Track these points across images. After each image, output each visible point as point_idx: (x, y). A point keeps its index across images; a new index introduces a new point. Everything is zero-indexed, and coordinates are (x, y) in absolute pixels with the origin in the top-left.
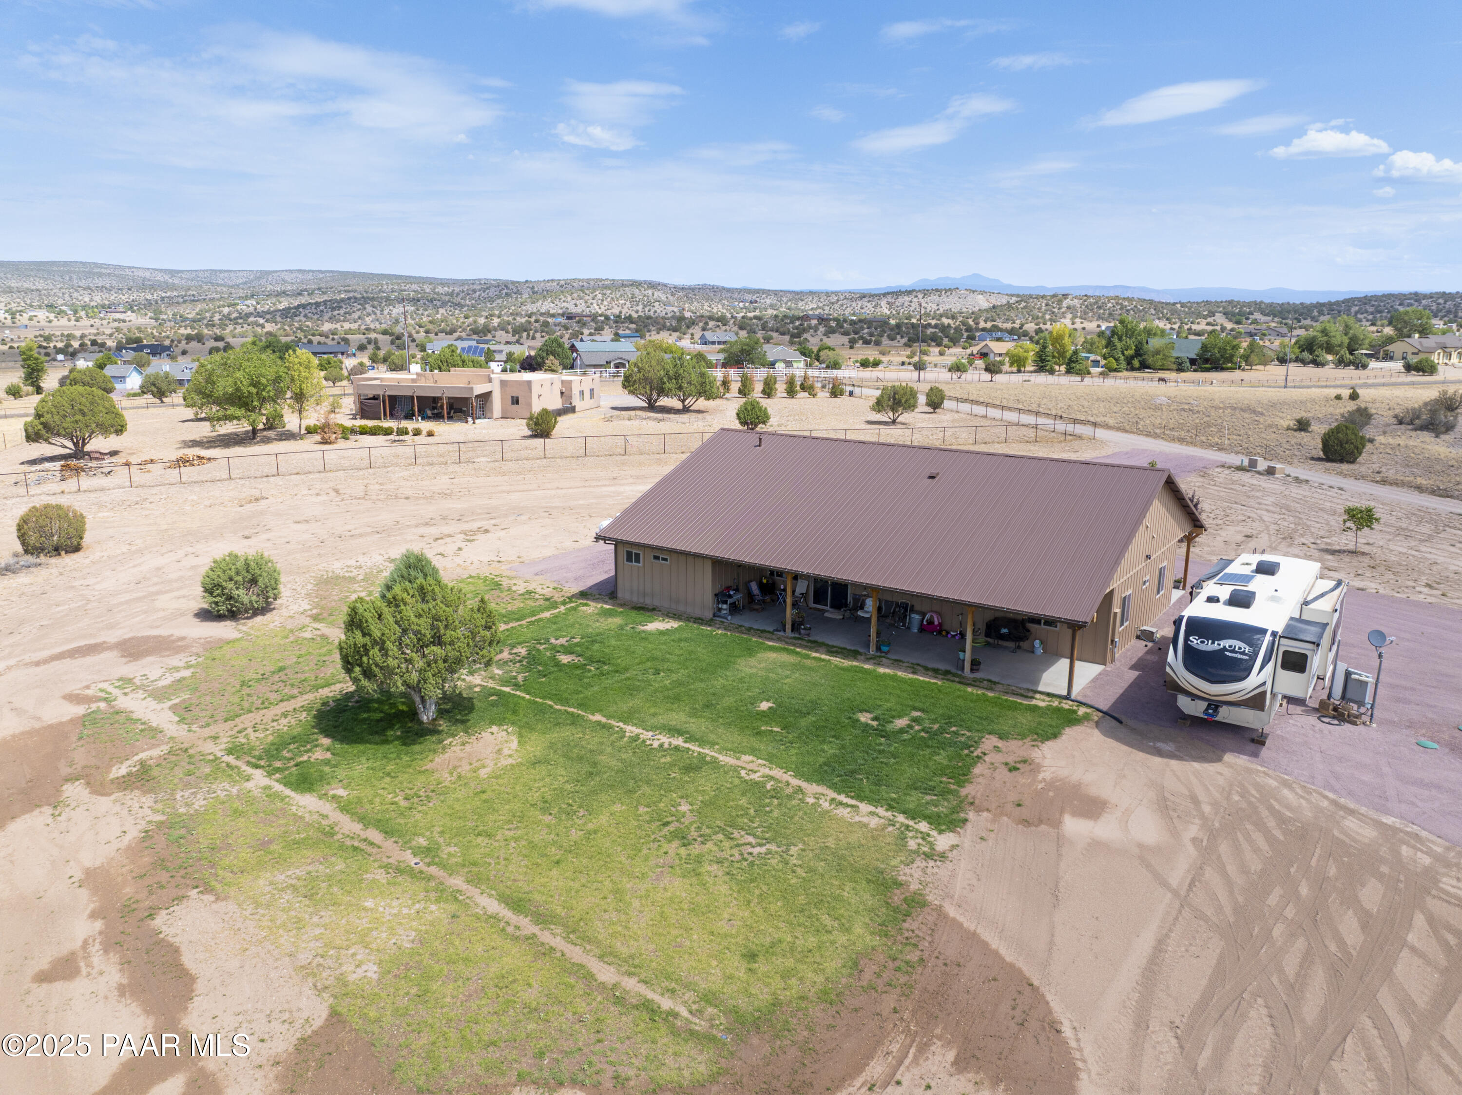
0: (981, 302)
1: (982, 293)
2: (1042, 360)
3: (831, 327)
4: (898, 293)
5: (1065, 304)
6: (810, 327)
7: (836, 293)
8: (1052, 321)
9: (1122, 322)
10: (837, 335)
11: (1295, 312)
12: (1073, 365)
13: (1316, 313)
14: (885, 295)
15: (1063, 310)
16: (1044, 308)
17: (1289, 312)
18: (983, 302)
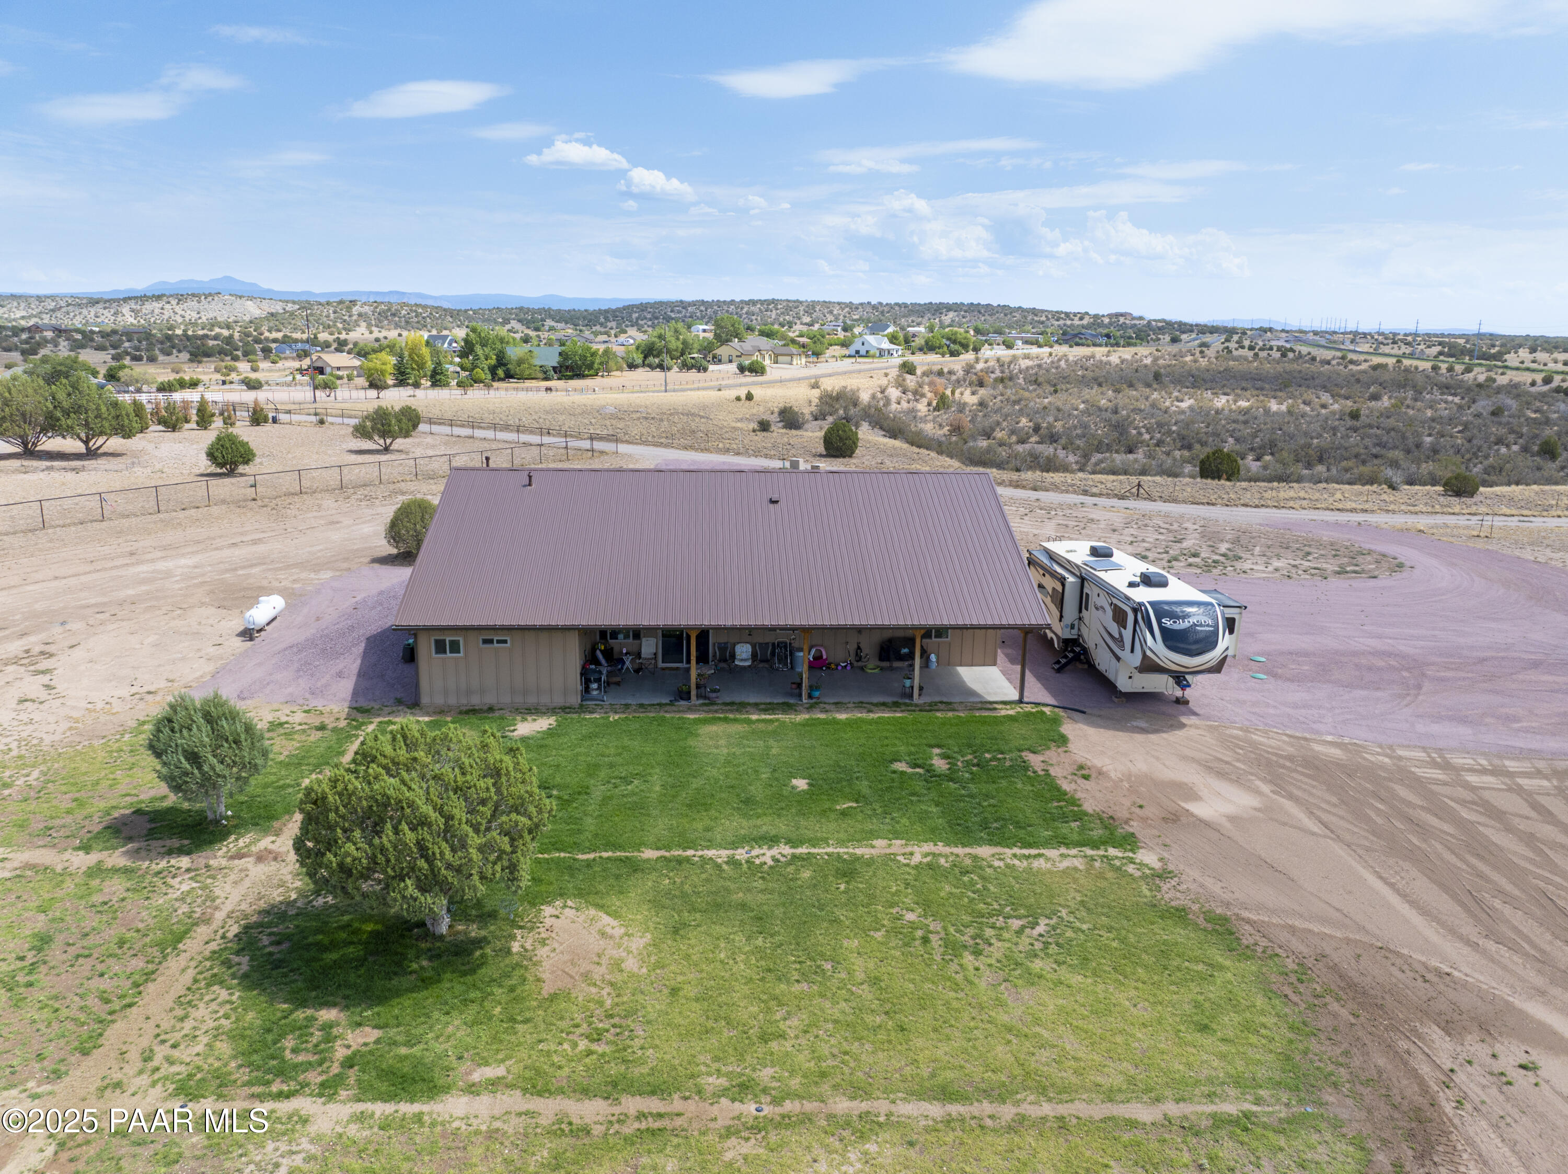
0: (252, 309)
1: (251, 298)
2: (402, 373)
3: (75, 340)
4: (143, 298)
5: (356, 310)
6: (46, 341)
7: (52, 297)
8: (348, 331)
9: (474, 330)
10: (88, 350)
11: (584, 318)
12: (438, 377)
13: (602, 320)
14: (126, 300)
15: (355, 318)
16: (332, 316)
17: (578, 319)
18: (253, 310)
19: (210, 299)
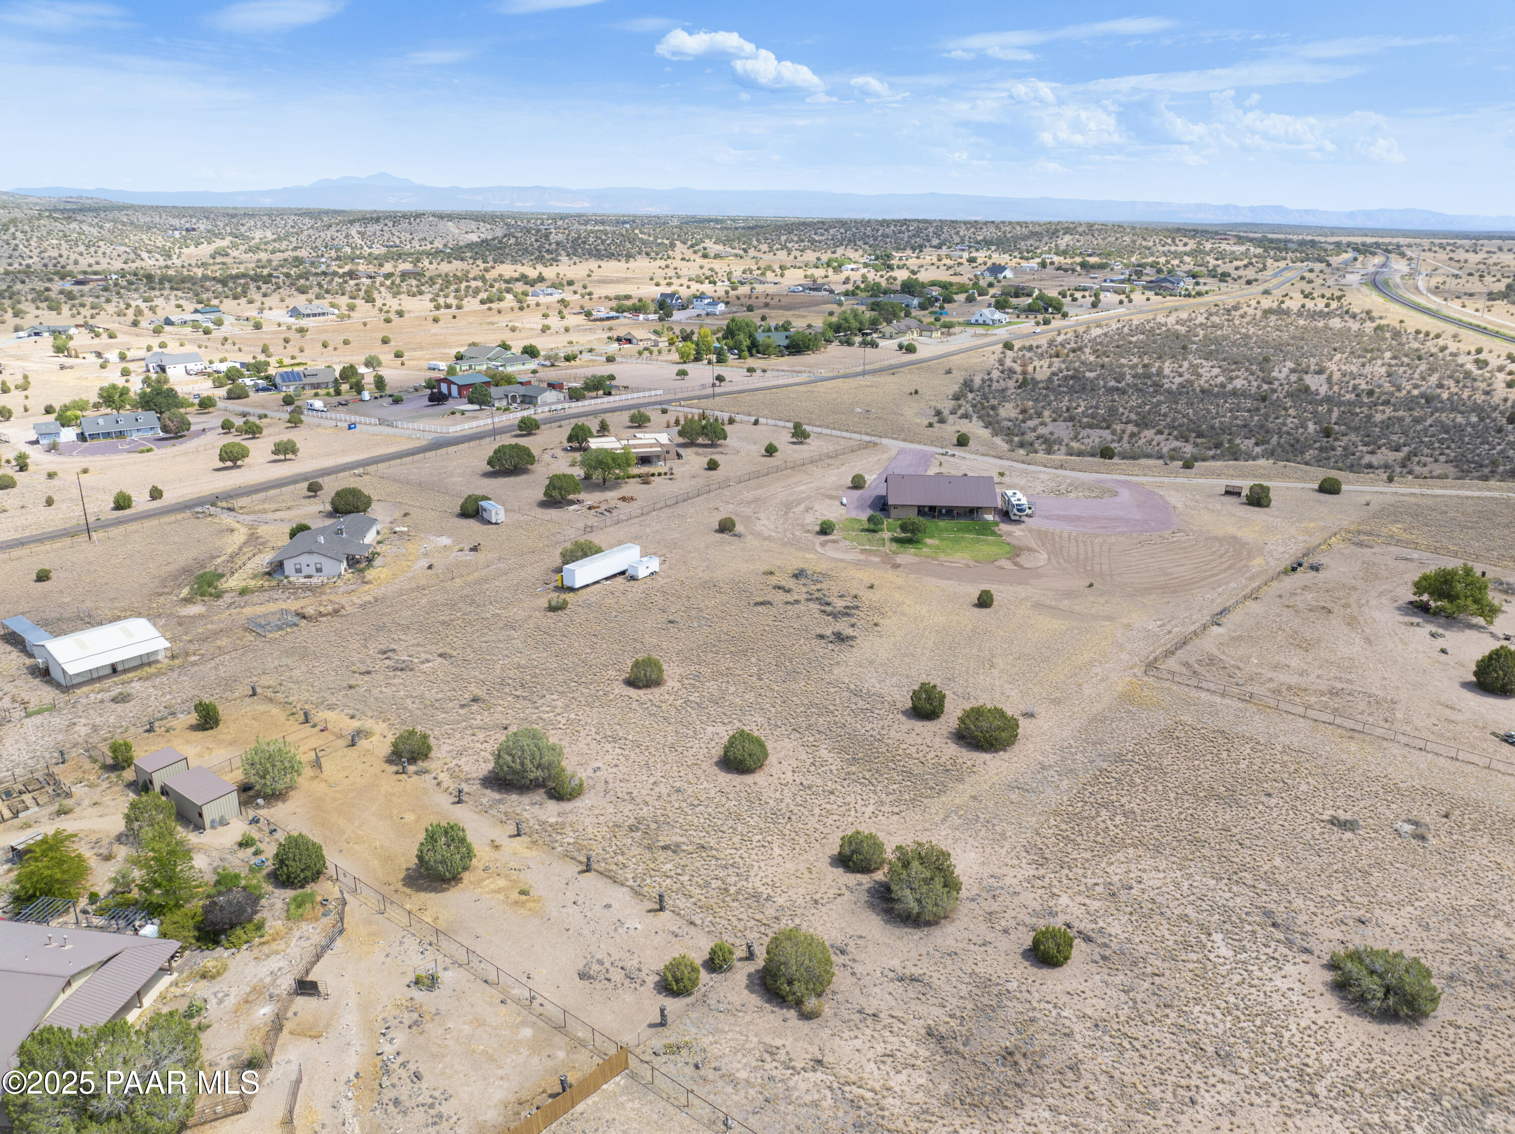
19: (418, 220)
